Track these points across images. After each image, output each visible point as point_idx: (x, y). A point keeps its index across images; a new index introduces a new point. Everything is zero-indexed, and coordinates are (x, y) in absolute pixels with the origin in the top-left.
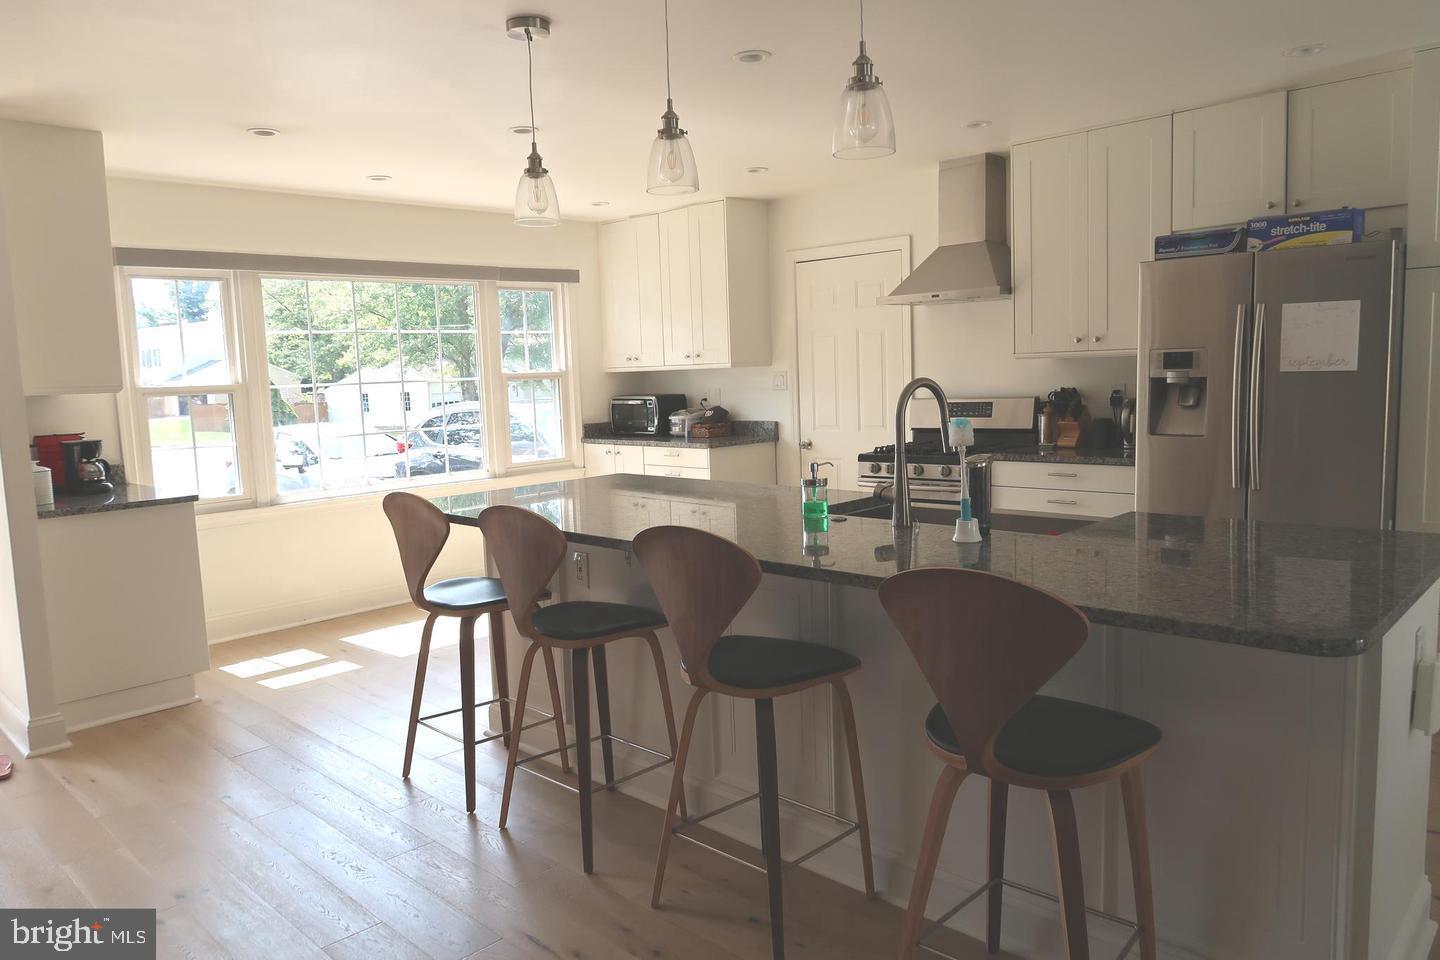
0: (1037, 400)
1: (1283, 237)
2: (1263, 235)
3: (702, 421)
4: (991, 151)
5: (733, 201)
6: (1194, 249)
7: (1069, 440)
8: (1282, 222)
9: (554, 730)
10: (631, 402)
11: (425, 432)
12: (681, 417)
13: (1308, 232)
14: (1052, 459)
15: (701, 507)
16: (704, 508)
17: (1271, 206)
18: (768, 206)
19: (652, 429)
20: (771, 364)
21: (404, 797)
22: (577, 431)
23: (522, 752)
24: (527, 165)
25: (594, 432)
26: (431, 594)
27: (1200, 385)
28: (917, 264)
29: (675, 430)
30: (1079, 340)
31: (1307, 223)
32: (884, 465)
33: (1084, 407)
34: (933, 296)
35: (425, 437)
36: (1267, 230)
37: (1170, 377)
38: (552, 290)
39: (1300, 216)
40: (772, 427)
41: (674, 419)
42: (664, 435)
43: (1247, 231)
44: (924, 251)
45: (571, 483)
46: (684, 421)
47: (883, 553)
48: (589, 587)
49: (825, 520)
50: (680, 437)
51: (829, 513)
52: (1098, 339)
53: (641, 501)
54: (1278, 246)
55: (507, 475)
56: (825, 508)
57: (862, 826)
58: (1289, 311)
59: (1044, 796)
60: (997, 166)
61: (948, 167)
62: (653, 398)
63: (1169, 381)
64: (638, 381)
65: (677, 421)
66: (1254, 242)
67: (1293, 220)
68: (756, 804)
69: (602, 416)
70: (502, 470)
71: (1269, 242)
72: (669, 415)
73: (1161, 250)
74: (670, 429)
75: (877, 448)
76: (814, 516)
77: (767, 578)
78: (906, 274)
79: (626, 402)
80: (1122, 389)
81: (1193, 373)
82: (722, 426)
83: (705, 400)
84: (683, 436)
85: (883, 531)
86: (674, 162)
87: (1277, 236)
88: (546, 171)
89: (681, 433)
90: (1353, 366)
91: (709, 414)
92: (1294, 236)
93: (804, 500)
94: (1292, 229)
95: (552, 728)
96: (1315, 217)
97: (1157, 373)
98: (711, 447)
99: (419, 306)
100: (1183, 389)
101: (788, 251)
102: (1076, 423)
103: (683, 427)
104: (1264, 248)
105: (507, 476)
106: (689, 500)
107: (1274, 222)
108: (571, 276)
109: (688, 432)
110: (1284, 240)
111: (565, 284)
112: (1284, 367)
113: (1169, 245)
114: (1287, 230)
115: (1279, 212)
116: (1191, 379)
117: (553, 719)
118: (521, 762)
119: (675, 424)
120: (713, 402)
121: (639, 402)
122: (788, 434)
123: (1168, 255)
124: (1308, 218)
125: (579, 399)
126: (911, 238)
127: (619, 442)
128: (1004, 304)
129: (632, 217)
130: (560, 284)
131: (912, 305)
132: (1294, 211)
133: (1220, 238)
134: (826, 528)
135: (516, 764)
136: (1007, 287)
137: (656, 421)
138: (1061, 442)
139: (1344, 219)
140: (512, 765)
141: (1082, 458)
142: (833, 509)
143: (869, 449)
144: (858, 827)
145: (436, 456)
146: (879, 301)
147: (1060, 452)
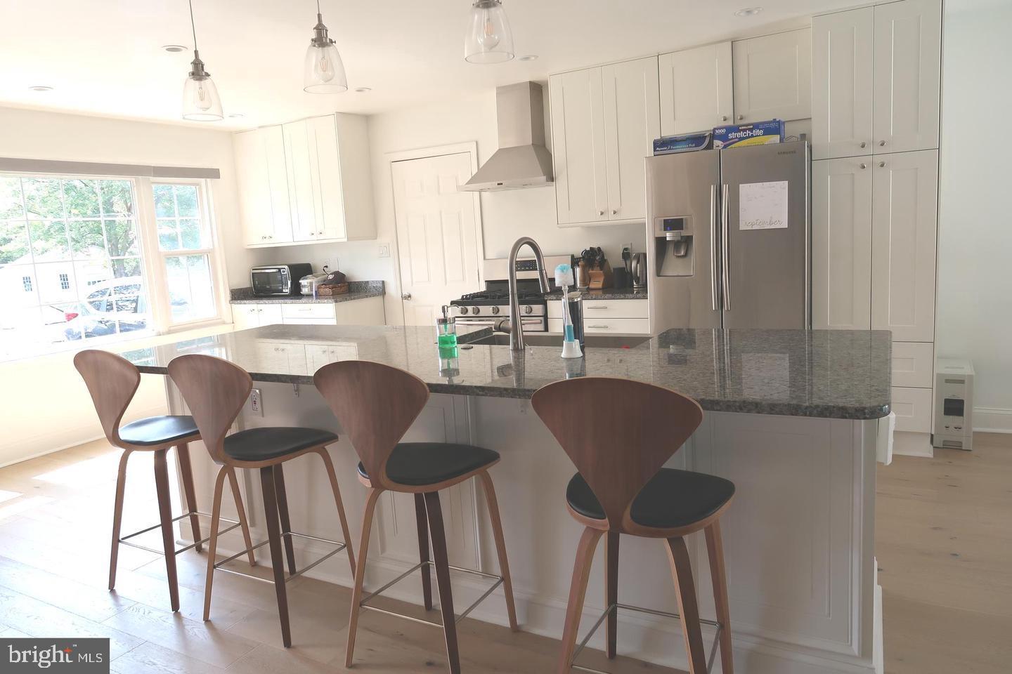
0: (573, 256)
1: (737, 140)
2: (724, 138)
3: (325, 283)
4: (532, 80)
5: (342, 116)
6: (679, 148)
7: (597, 284)
8: (736, 129)
9: (241, 533)
10: (267, 271)
11: (91, 303)
12: (309, 281)
13: (752, 136)
14: (590, 297)
15: (330, 348)
16: (331, 349)
17: (725, 120)
18: (367, 119)
19: (287, 291)
20: (376, 239)
21: (113, 607)
22: (225, 295)
23: (220, 556)
24: (190, 68)
25: (239, 295)
26: (125, 434)
27: (688, 241)
28: (482, 164)
29: (305, 291)
30: (602, 213)
31: (751, 130)
32: (470, 308)
33: (605, 260)
34: (498, 184)
35: (89, 307)
36: (727, 134)
37: (669, 236)
38: (198, 185)
39: (747, 125)
40: (380, 285)
41: (303, 282)
42: (296, 293)
43: (713, 136)
44: (488, 152)
45: (223, 336)
46: (311, 284)
47: (503, 370)
48: (263, 416)
49: (456, 349)
50: (310, 296)
51: (458, 343)
52: (615, 213)
53: (282, 346)
54: (733, 146)
55: (169, 332)
56: (455, 340)
57: (506, 579)
58: (744, 189)
59: (665, 543)
60: (537, 91)
61: (502, 91)
62: (286, 267)
63: (668, 239)
64: (273, 253)
65: (306, 284)
66: (717, 143)
67: (743, 128)
68: (419, 572)
69: (245, 282)
70: (163, 329)
71: (728, 143)
72: (299, 279)
73: (658, 149)
74: (300, 290)
75: (463, 296)
76: (447, 346)
77: (433, 397)
78: (475, 171)
79: (263, 271)
80: (629, 247)
81: (684, 233)
82: (341, 287)
83: (326, 267)
84: (312, 295)
85: (504, 354)
86: (325, 65)
87: (732, 139)
88: (207, 75)
89: (310, 293)
90: (785, 225)
91: (331, 277)
92: (744, 138)
93: (438, 335)
94: (741, 134)
95: (239, 532)
96: (756, 126)
97: (660, 234)
98: (336, 302)
99: (72, 205)
100: (677, 244)
101: (386, 153)
102: (602, 272)
103: (312, 290)
104: (725, 147)
105: (169, 334)
106: (320, 343)
107: (730, 129)
108: (214, 174)
109: (316, 292)
110: (736, 142)
111: (208, 180)
112: (743, 227)
113: (662, 145)
114: (738, 135)
115: (730, 123)
116: (682, 237)
117: (239, 524)
118: (218, 565)
119: (304, 286)
120: (333, 268)
121: (274, 271)
122: (393, 290)
123: (661, 152)
124: (752, 127)
125: (225, 271)
126: (477, 143)
127: (261, 302)
128: (550, 189)
129: (260, 127)
130: (203, 180)
131: (480, 191)
132: (739, 123)
133: (696, 140)
134: (456, 356)
135: (215, 567)
136: (551, 178)
137: (289, 286)
138: (592, 286)
139: (773, 128)
140: (212, 568)
141: (610, 295)
142: (461, 340)
143: (458, 297)
144: (502, 579)
145: (101, 322)
146: (459, 188)
147: (591, 292)
